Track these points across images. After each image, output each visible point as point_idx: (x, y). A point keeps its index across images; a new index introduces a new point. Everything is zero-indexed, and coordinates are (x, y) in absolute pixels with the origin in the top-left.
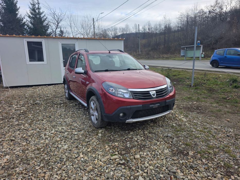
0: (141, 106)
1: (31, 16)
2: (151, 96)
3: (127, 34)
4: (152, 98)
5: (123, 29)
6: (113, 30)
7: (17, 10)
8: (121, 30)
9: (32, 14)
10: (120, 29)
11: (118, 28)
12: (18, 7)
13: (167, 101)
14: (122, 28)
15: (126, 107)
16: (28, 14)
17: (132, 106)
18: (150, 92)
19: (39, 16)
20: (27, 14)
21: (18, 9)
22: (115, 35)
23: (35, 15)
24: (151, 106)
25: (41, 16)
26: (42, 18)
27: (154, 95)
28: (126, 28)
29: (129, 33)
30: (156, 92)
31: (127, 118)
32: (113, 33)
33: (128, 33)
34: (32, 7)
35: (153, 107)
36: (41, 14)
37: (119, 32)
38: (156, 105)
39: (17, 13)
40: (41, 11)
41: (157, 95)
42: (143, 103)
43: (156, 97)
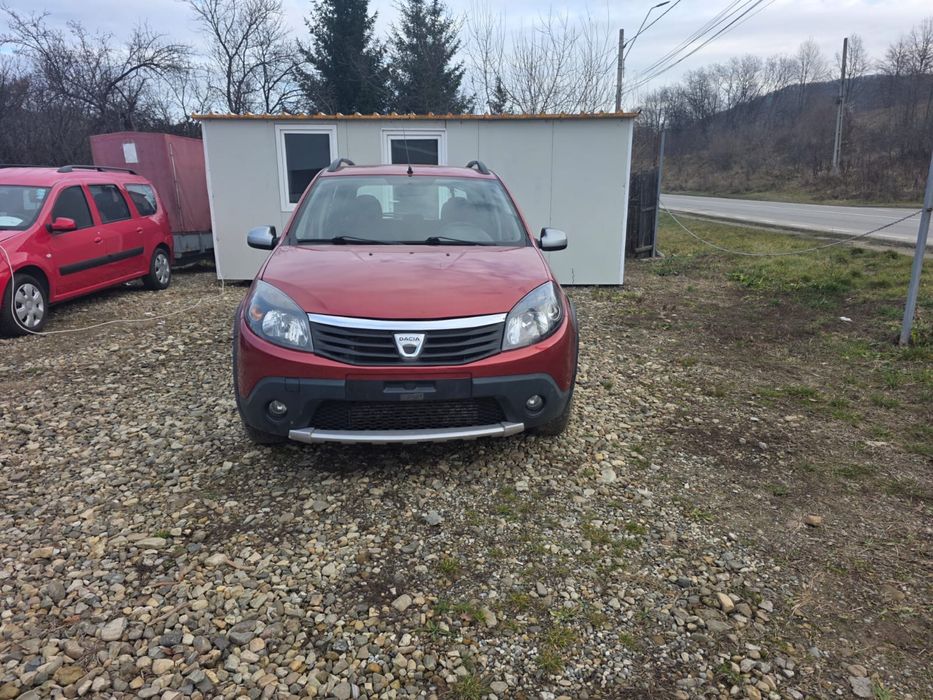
0: (342, 383)
1: (406, 40)
2: (395, 350)
3: (803, 85)
4: (399, 359)
5: (788, 67)
6: (740, 70)
7: (368, 25)
8: (778, 67)
9: (408, 32)
10: (773, 65)
11: (764, 61)
12: (370, 13)
13: (476, 381)
14: (783, 62)
15: (281, 381)
16: (397, 35)
17: (303, 382)
18: (397, 337)
19: (434, 38)
20: (393, 36)
21: (373, 21)
22: (744, 94)
23: (421, 37)
24: (386, 391)
25: (439, 40)
26: (444, 44)
27: (410, 349)
28: (803, 59)
29: (815, 81)
30: (428, 341)
31: (289, 422)
32: (734, 86)
33: (808, 80)
34: (412, 8)
35: (398, 395)
36: (441, 32)
37: (766, 80)
38: (417, 390)
39: (366, 34)
40: (442, 19)
41: (425, 350)
42: (346, 374)
43: (420, 359)
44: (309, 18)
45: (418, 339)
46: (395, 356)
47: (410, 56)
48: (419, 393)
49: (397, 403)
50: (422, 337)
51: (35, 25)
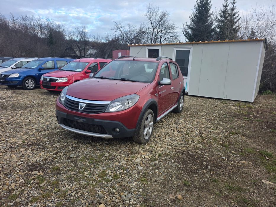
1: (220, 19)
2: (78, 107)
4: (78, 110)
9: (221, 16)
13: (95, 120)
16: (217, 18)
18: (80, 104)
19: (231, 17)
23: (226, 17)
24: (75, 118)
26: (234, 19)
27: (81, 107)
30: (86, 106)
34: (224, 9)
35: (77, 119)
36: (234, 15)
38: (82, 119)
39: (208, 18)
40: (235, 11)
41: (85, 108)
42: (67, 112)
43: (83, 111)
44: (190, 16)
45: (84, 105)
46: (77, 109)
47: (221, 24)
48: (82, 120)
49: (76, 121)
50: (85, 105)
51: (120, 25)
